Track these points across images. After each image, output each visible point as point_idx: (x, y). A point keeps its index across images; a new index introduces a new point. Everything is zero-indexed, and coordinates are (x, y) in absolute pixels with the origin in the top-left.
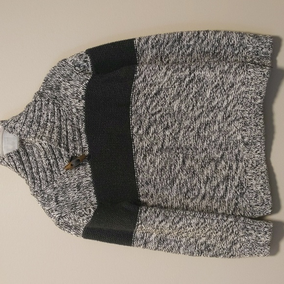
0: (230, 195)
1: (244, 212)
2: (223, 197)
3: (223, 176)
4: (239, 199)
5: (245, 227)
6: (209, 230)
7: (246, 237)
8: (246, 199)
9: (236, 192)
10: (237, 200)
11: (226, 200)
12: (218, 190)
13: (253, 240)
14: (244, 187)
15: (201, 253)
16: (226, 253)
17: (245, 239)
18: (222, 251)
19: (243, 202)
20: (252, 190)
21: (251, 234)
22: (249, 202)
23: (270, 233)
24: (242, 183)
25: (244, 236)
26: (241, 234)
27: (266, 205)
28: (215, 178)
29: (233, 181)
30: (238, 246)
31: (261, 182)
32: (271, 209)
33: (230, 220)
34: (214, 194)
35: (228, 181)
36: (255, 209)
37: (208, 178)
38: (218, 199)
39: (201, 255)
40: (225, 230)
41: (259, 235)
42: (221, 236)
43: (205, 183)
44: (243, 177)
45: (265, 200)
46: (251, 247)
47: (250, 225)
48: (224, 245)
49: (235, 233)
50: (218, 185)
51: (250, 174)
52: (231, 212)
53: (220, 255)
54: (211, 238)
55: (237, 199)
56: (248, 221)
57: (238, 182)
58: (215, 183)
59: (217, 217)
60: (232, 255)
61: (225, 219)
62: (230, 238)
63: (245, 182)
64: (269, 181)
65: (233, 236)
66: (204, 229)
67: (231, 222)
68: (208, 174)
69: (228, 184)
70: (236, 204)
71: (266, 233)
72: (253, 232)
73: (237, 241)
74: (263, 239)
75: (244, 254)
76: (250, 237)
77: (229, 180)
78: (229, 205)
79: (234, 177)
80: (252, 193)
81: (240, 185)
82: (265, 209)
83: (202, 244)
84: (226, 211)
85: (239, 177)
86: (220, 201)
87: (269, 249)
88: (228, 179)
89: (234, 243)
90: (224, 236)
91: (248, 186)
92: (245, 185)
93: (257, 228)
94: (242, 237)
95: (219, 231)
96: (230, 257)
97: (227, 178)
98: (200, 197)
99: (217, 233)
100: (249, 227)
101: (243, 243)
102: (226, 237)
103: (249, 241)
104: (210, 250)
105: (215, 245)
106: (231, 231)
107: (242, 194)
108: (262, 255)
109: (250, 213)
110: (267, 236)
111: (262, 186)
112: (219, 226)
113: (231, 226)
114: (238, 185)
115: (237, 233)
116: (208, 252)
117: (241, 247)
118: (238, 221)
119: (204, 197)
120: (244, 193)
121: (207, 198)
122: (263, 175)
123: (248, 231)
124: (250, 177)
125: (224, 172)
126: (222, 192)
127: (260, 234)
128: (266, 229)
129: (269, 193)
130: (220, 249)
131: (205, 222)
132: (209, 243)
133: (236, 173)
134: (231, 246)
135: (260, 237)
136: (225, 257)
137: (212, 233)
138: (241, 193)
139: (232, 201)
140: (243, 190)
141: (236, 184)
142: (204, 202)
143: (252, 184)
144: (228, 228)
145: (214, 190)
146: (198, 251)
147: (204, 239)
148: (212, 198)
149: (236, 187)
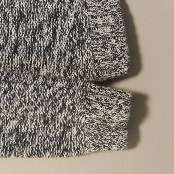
0: (60, 45)
1: (84, 72)
2: (49, 48)
3: (48, 13)
4: (77, 52)
5: (86, 98)
6: (21, 105)
7: (87, 116)
8: (88, 50)
9: (71, 39)
10: (73, 53)
11: (55, 53)
12: (41, 36)
13: (100, 119)
14: (84, 30)
15: (11, 151)
16: (54, 147)
17: (86, 118)
18: (48, 143)
19: (83, 56)
20: (98, 33)
21: (96, 109)
22: (93, 56)
23: (128, 107)
24: (81, 24)
25: (83, 113)
26: (78, 110)
27: (120, 58)
28: (33, 14)
29: (65, 20)
30: (75, 131)
31: (111, 21)
32: (128, 65)
33: (59, 84)
34: (33, 43)
35: (57, 20)
36: (102, 66)
37: (21, 15)
38: (40, 51)
39: (10, 155)
40: (50, 103)
41: (109, 112)
42: (44, 116)
43: (17, 23)
44: (82, 12)
45: (119, 51)
46: (96, 132)
47: (94, 94)
48: (50, 131)
49: (69, 109)
50: (40, 27)
51: (92, 9)
52: (62, 71)
53: (45, 150)
54: (27, 121)
55: (73, 51)
56: (91, 87)
57: (74, 22)
58: (34, 23)
59: (34, 79)
60: (66, 149)
61: (50, 82)
62: (61, 118)
63: (86, 22)
64: (124, 20)
65: (64, 113)
66: (11, 103)
67: (61, 88)
68: (21, 7)
69: (58, 25)
70: (72, 60)
71: (121, 108)
72: (98, 106)
73: (73, 122)
74: (115, 118)
75: (85, 146)
76: (94, 116)
77: (59, 19)
78: (60, 62)
79: (66, 14)
80: (98, 39)
81: (78, 26)
82: (117, 66)
83: (11, 134)
84: (54, 71)
85: (75, 14)
86: (45, 56)
87: (125, 135)
88: (57, 17)
89: (67, 127)
90: (49, 116)
91: (90, 29)
92: (86, 27)
93: (106, 100)
94: (80, 115)
95: (39, 105)
96: (63, 154)
97: (55, 15)
98: (8, 49)
99: (36, 109)
100: (91, 98)
101: (82, 125)
102: (53, 116)
103: (93, 122)
104: (26, 144)
105: (35, 134)
106: (61, 104)
107: (81, 43)
108: (114, 148)
109: (94, 73)
110: (122, 112)
111: (112, 27)
112: (39, 95)
113: (61, 96)
114: (74, 28)
115: (71, 107)
116: (24, 147)
117: (79, 133)
118: (72, 87)
119: (15, 50)
120: (84, 41)
121: (22, 51)
122: (114, 10)
123: (90, 104)
124: (93, 14)
125: (50, 7)
126: (47, 40)
127: (110, 109)
128: (121, 102)
129: (124, 39)
130: (44, 140)
131: (11, 88)
132: (23, 129)
133: (70, 7)
134: (63, 132)
135: (111, 116)
136: (53, 154)
137: (26, 110)
138: (79, 41)
139: (65, 54)
140: (82, 35)
141: (71, 25)
142: (17, 59)
143: (96, 25)
144: (56, 101)
145: (33, 36)
146: (4, 147)
147: (13, 123)
148: (31, 49)
149: (71, 31)
